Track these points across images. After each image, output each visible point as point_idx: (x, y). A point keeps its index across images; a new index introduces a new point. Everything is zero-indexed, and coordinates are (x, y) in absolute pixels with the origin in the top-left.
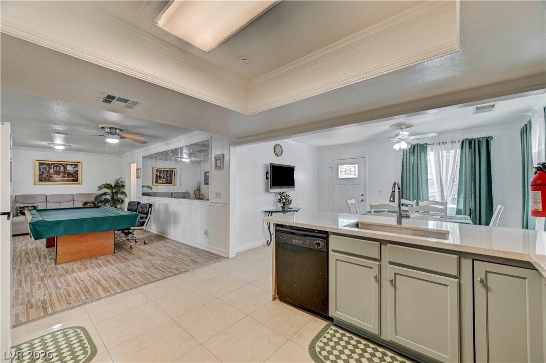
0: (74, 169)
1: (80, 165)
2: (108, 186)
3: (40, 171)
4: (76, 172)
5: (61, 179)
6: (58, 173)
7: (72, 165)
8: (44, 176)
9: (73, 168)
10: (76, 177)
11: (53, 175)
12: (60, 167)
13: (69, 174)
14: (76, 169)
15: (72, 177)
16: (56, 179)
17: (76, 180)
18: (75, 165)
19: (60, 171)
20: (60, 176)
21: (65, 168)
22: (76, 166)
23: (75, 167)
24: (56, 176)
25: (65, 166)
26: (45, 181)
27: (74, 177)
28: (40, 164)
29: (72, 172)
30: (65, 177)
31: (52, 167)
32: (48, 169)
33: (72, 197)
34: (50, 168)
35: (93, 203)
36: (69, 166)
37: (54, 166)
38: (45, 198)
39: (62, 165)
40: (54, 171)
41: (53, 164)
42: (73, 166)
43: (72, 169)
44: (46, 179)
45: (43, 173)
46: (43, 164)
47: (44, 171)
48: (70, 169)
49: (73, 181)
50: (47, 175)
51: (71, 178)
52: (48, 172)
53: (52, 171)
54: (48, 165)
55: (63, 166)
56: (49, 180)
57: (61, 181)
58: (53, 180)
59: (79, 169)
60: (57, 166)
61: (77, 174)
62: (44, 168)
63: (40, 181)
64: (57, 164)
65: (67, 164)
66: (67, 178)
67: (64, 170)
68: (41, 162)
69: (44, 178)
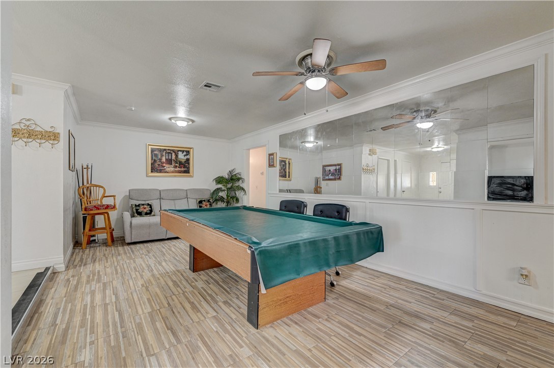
0: (186, 158)
1: (191, 151)
4: (188, 160)
5: (173, 169)
6: (169, 162)
7: (183, 151)
9: (185, 156)
10: (187, 168)
12: (171, 154)
13: (180, 163)
14: (188, 157)
16: (168, 169)
17: (187, 172)
18: (186, 151)
19: (171, 160)
20: (172, 166)
21: (177, 156)
22: (188, 153)
23: (187, 155)
25: (176, 153)
27: (185, 167)
28: (153, 150)
29: (183, 161)
30: (175, 167)
31: (164, 154)
34: (162, 156)
36: (181, 153)
37: (166, 153)
41: (165, 150)
42: (185, 153)
43: (183, 157)
45: (155, 161)
46: (155, 150)
48: (181, 156)
49: (184, 172)
51: (183, 169)
54: (160, 151)
55: (174, 152)
56: (160, 171)
57: (173, 172)
59: (191, 157)
60: (169, 152)
61: (189, 164)
62: (156, 155)
64: (168, 150)
65: (178, 151)
66: (179, 169)
67: (176, 158)
68: (153, 147)
69: (156, 167)
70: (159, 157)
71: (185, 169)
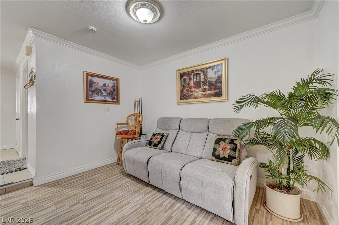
0: (217, 76)
1: (224, 64)
3: (181, 85)
4: (220, 78)
5: (201, 93)
6: (197, 84)
7: (213, 67)
8: (185, 91)
9: (216, 72)
10: (219, 89)
11: (193, 89)
12: (199, 74)
13: (210, 84)
14: (220, 73)
15: (215, 89)
16: (196, 94)
17: (220, 94)
18: (218, 66)
19: (200, 82)
20: (201, 89)
21: (205, 75)
22: (220, 67)
23: (218, 71)
24: (196, 90)
25: (204, 71)
26: (185, 98)
27: (217, 89)
28: (182, 76)
29: (213, 80)
30: (205, 90)
31: (192, 77)
32: (188, 81)
33: (206, 125)
34: (190, 79)
36: (211, 69)
37: (194, 75)
38: (179, 121)
39: (202, 70)
40: (194, 82)
41: (193, 72)
42: (216, 69)
44: (186, 96)
45: (184, 87)
46: (184, 74)
47: (185, 84)
48: (212, 76)
49: (216, 95)
50: (187, 90)
51: (213, 92)
52: (189, 84)
53: (192, 84)
54: (189, 74)
56: (189, 97)
57: (201, 97)
58: (193, 96)
59: (223, 72)
61: (221, 83)
62: (185, 80)
63: (181, 99)
64: (197, 70)
65: (207, 68)
66: (209, 92)
67: (205, 79)
68: (182, 72)
71: (215, 91)
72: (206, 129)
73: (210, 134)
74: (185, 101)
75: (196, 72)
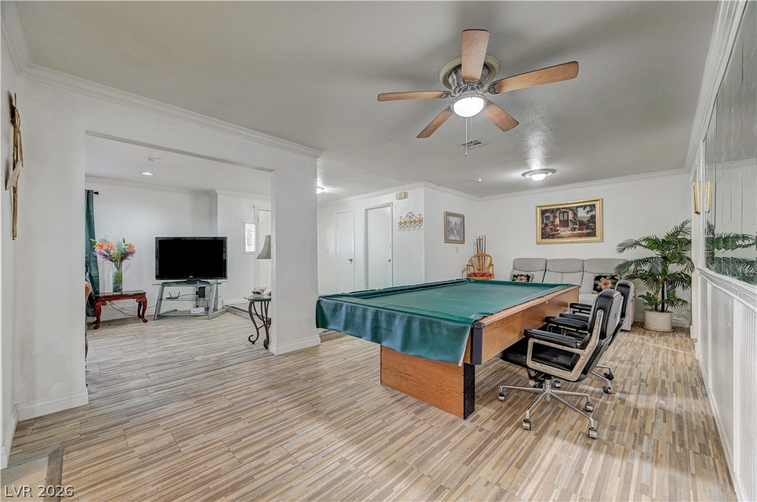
0: (589, 214)
1: (598, 204)
2: (654, 243)
3: (543, 222)
4: (593, 217)
5: (569, 233)
6: (565, 223)
7: (585, 207)
8: (548, 230)
9: (588, 212)
10: (592, 229)
11: (558, 228)
12: (568, 213)
13: (582, 224)
14: (593, 213)
16: (563, 234)
17: (593, 234)
18: (591, 206)
19: (568, 220)
20: (569, 229)
21: (575, 215)
22: (593, 207)
23: (591, 211)
24: (562, 229)
25: (574, 210)
26: (548, 237)
27: (588, 228)
28: (543, 212)
29: (585, 220)
30: (574, 229)
31: (558, 214)
32: (552, 218)
33: (580, 265)
34: (555, 217)
35: (613, 278)
36: (582, 209)
37: (560, 213)
38: (544, 263)
39: (570, 209)
40: (560, 221)
41: (558, 209)
42: (588, 209)
43: (585, 215)
44: (550, 235)
45: (546, 225)
46: (546, 211)
47: (548, 222)
48: (583, 214)
49: (588, 235)
50: (551, 229)
51: (585, 231)
52: (553, 222)
53: (557, 222)
54: (552, 211)
55: (572, 210)
56: (553, 237)
57: (570, 237)
58: (559, 235)
59: (597, 212)
60: (564, 211)
61: (595, 223)
62: (547, 218)
63: (542, 238)
64: (563, 208)
65: (577, 207)
66: (579, 232)
67: (574, 217)
68: (544, 208)
69: (548, 233)
70: (552, 219)
71: (588, 231)
72: (580, 268)
73: (585, 273)
74: (547, 240)
75: (562, 210)
